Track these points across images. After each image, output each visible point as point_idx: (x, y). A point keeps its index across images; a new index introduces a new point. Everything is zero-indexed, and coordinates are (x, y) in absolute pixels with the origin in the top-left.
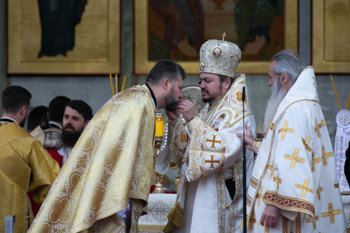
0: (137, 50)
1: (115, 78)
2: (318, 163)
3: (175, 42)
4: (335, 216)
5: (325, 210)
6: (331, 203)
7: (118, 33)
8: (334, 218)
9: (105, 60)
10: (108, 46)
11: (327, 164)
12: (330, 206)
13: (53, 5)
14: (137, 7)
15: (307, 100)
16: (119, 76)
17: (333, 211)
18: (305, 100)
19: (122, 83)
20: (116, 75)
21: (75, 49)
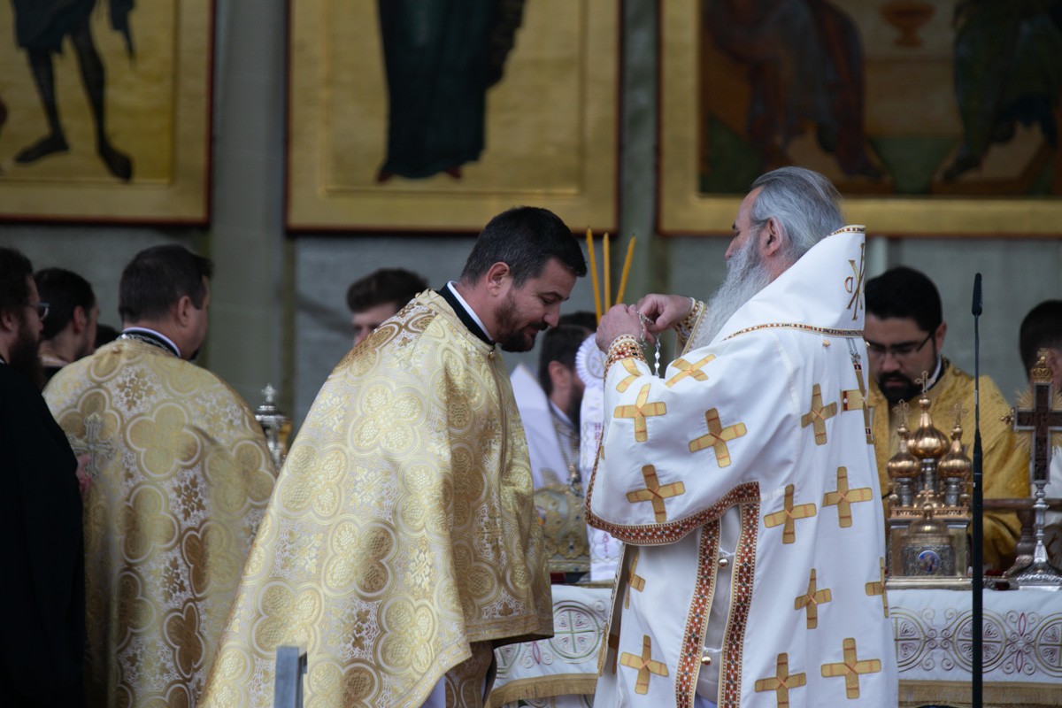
0: (667, 162)
1: (602, 245)
2: (806, 519)
3: (779, 140)
4: (859, 676)
5: (834, 656)
6: (853, 639)
7: (610, 112)
8: (858, 683)
9: (572, 190)
10: (582, 151)
11: (851, 522)
12: (850, 647)
13: (423, 29)
14: (669, 35)
15: (805, 327)
16: (615, 237)
17: (857, 662)
18: (801, 326)
19: (624, 260)
20: (606, 237)
21: (487, 157)
